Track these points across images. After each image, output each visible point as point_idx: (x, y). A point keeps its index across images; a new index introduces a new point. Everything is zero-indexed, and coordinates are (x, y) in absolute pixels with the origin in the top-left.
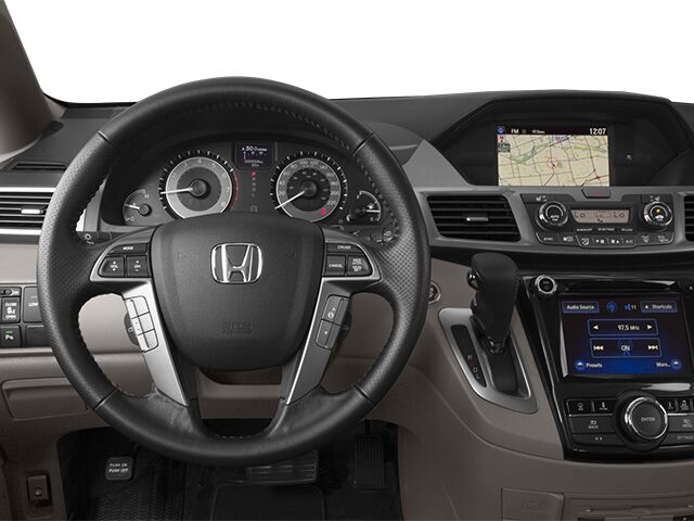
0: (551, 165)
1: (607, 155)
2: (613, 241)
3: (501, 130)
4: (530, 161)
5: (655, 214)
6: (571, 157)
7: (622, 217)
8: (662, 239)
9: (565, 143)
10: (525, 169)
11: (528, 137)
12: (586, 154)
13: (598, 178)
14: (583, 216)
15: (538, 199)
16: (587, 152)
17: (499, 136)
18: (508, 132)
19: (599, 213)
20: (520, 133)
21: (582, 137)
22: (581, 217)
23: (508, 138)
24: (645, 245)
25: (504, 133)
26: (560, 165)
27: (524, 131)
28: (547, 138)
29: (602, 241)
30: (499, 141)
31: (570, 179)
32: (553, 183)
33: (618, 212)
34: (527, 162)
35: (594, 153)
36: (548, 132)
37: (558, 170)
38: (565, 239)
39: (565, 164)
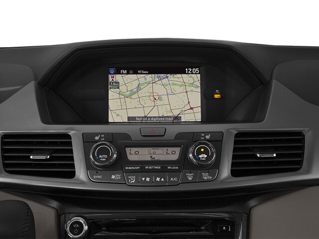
0: (152, 99)
1: (199, 90)
2: (158, 179)
3: (112, 71)
4: (135, 96)
5: (199, 153)
6: (169, 91)
7: (173, 154)
8: (206, 176)
9: (165, 81)
10: (131, 103)
11: (134, 77)
12: (182, 89)
13: (192, 108)
14: (137, 153)
15: (97, 138)
16: (183, 87)
17: (110, 76)
18: (118, 72)
19: (152, 150)
20: (128, 73)
21: (179, 75)
22: (134, 155)
23: (118, 78)
24: (189, 182)
25: (114, 74)
26: (160, 98)
27: (131, 71)
28: (149, 77)
29: (148, 179)
30: (110, 79)
31: (169, 109)
32: (154, 114)
33: (170, 150)
34: (133, 97)
35: (189, 89)
36: (151, 72)
37: (158, 102)
38: (113, 177)
39: (165, 98)
